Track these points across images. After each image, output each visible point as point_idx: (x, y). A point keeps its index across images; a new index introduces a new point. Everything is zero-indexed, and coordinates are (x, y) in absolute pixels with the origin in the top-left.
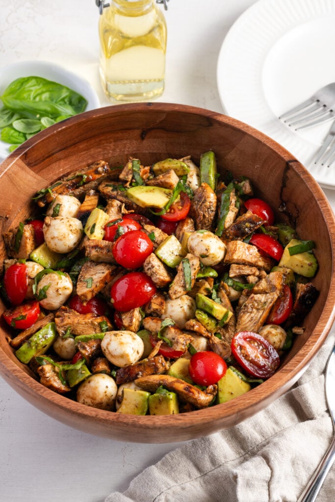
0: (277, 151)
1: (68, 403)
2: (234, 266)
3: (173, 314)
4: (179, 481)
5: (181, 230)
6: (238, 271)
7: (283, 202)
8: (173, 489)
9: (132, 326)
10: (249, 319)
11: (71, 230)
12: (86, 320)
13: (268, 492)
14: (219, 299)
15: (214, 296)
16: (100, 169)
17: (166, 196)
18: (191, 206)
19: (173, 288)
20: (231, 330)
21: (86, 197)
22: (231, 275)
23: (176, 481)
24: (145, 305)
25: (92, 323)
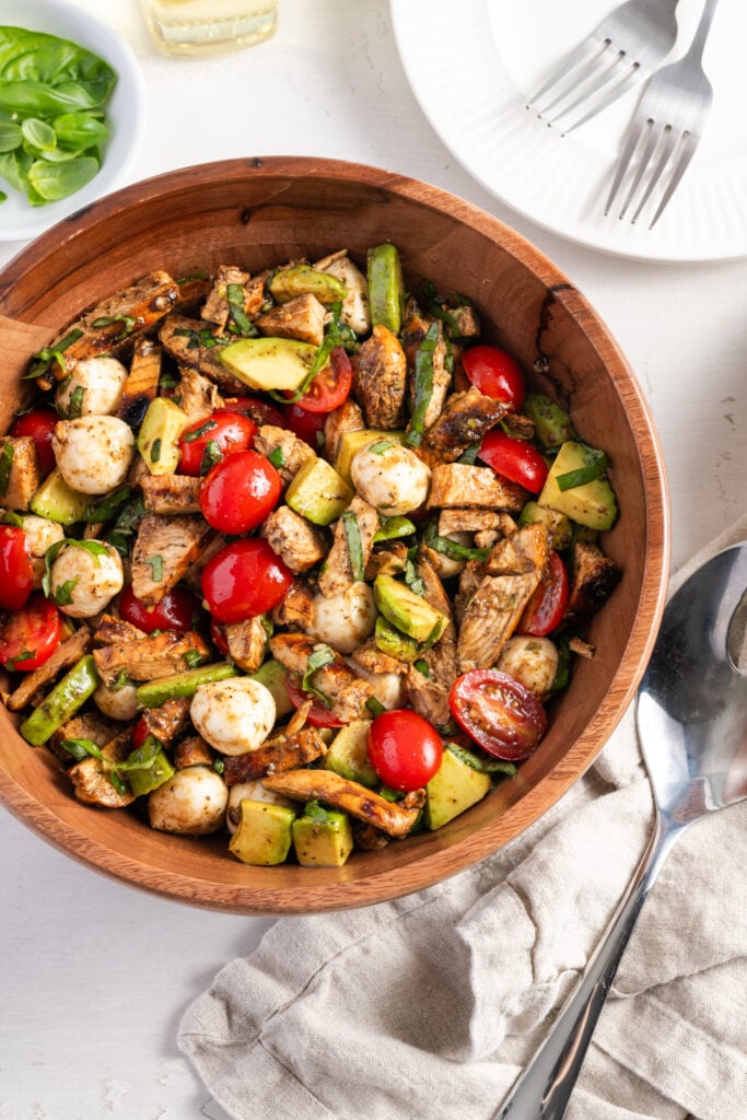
0: (527, 264)
1: (137, 870)
2: (447, 514)
3: (330, 630)
4: (356, 935)
5: (335, 428)
6: (455, 525)
7: (542, 357)
8: (347, 954)
9: (248, 659)
10: (483, 631)
11: (112, 454)
12: (157, 654)
13: (530, 966)
14: (420, 582)
15: (410, 577)
16: (160, 302)
17: (301, 362)
18: (355, 381)
19: (328, 577)
20: (447, 654)
21: (136, 358)
22: (443, 532)
23: (351, 934)
24: (272, 610)
25: (169, 657)
